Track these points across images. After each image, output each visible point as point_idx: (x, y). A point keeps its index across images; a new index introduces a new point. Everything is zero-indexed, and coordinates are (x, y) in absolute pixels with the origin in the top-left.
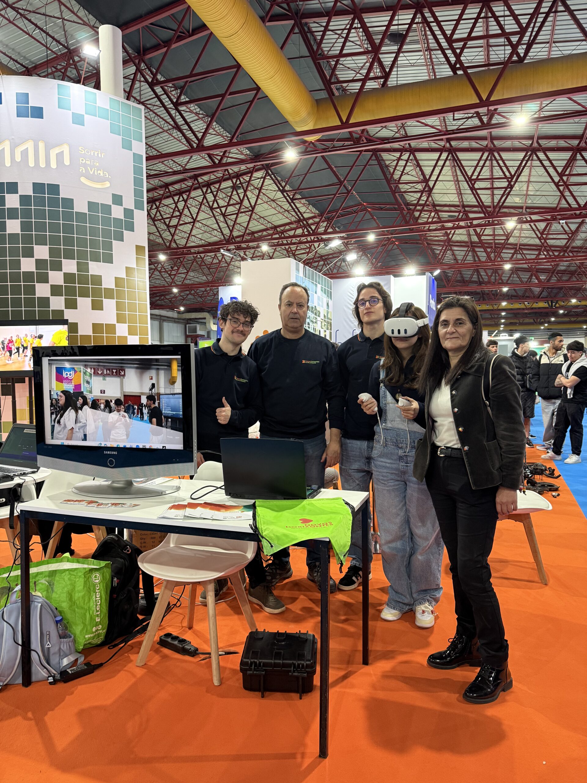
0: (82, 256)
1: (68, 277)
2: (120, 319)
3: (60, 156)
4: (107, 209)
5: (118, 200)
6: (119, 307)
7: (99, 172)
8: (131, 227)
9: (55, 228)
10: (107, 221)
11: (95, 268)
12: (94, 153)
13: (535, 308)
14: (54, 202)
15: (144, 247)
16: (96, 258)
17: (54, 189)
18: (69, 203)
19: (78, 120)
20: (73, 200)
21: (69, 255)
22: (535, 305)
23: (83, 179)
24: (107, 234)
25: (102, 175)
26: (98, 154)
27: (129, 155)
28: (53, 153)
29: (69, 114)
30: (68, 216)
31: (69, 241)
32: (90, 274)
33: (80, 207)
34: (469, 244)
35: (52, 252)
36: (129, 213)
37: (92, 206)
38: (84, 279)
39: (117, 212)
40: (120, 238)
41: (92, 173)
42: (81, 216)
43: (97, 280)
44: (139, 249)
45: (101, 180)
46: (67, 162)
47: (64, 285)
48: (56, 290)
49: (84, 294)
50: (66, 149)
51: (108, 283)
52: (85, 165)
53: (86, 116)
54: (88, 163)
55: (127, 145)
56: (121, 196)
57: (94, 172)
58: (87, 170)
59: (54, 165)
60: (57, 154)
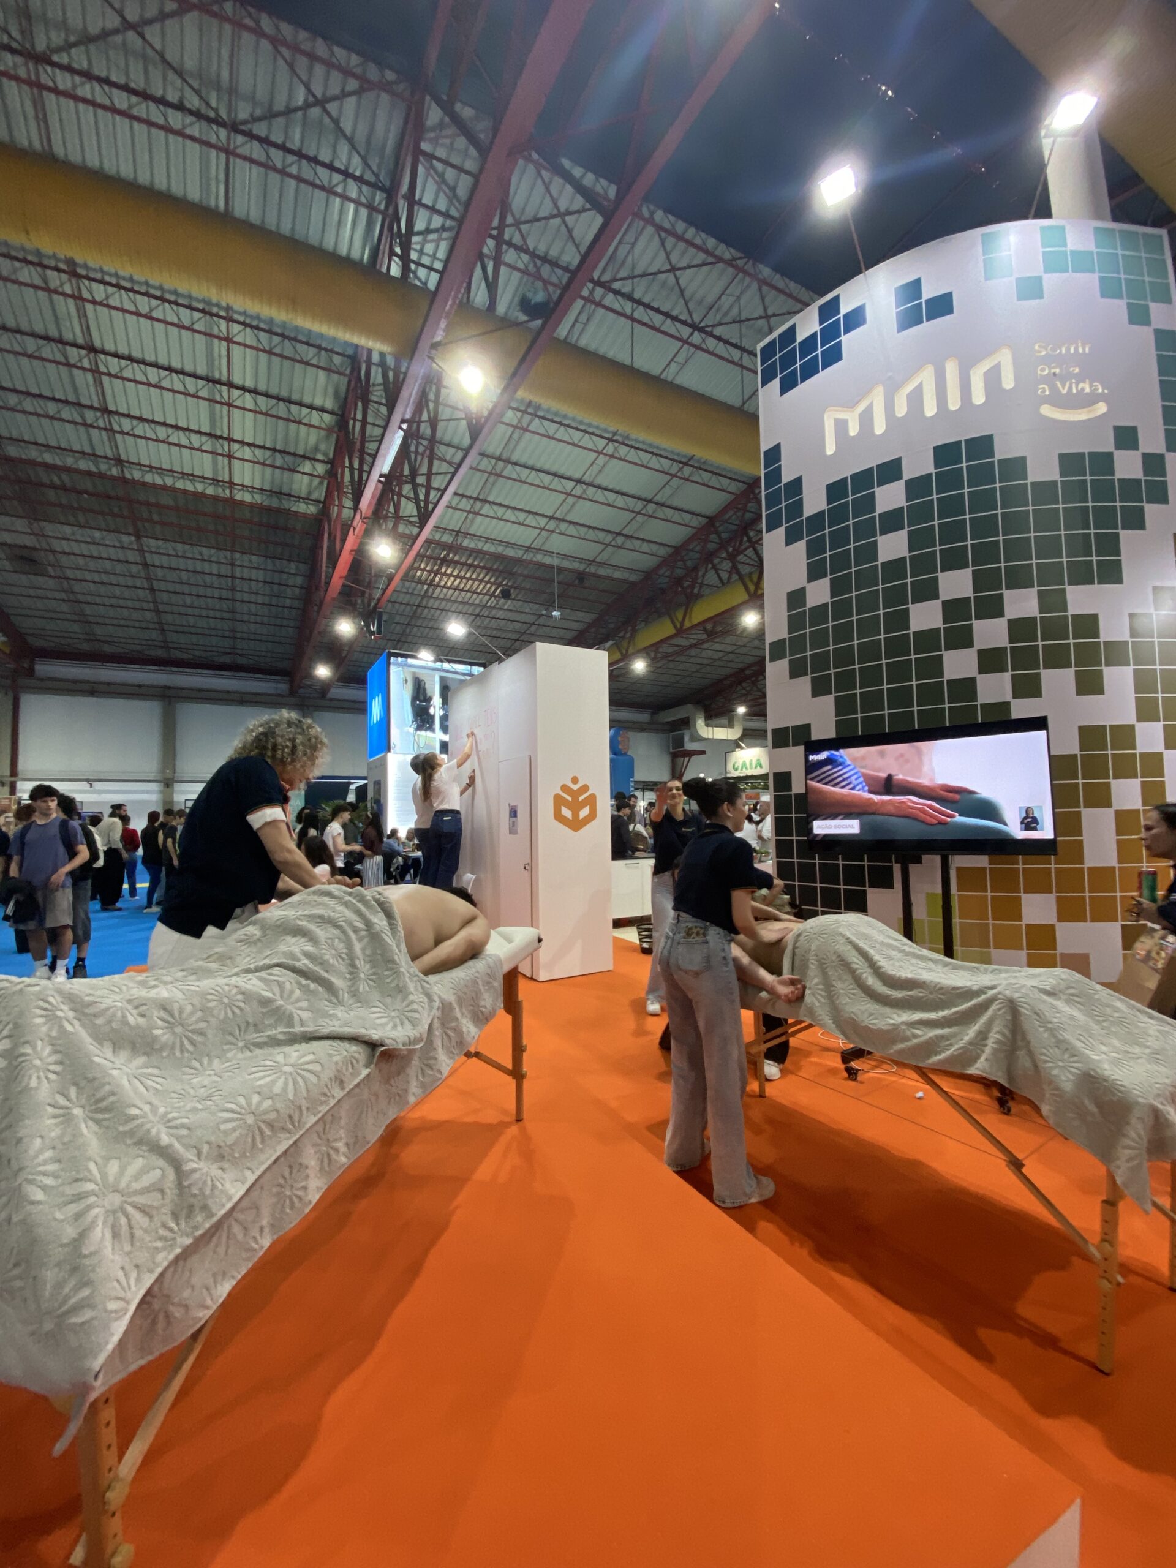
0: (1049, 576)
1: (1020, 628)
2: (1146, 712)
3: (993, 378)
4: (1103, 462)
5: (1127, 437)
6: (1142, 682)
7: (1081, 385)
8: (1160, 495)
9: (984, 527)
10: (1105, 489)
11: (1080, 599)
12: (1068, 349)
14: (983, 474)
16: (1082, 577)
17: (982, 445)
18: (1016, 467)
19: (1030, 288)
20: (1024, 458)
21: (1019, 579)
23: (1046, 410)
24: (1106, 518)
25: (1087, 391)
26: (1076, 349)
27: (1146, 335)
29: (1009, 283)
30: (1014, 496)
31: (1018, 549)
32: (1069, 613)
33: (1042, 471)
35: (979, 582)
36: (1154, 463)
37: (1070, 462)
38: (1055, 628)
39: (1128, 467)
40: (1136, 522)
41: (1064, 392)
42: (1045, 490)
43: (1088, 625)
45: (1084, 401)
48: (990, 661)
49: (1057, 659)
51: (1113, 630)
52: (1049, 379)
53: (1047, 278)
54: (1056, 371)
55: (1139, 317)
56: (1135, 427)
57: (1070, 388)
58: (1053, 388)
59: (979, 397)
60: (986, 374)
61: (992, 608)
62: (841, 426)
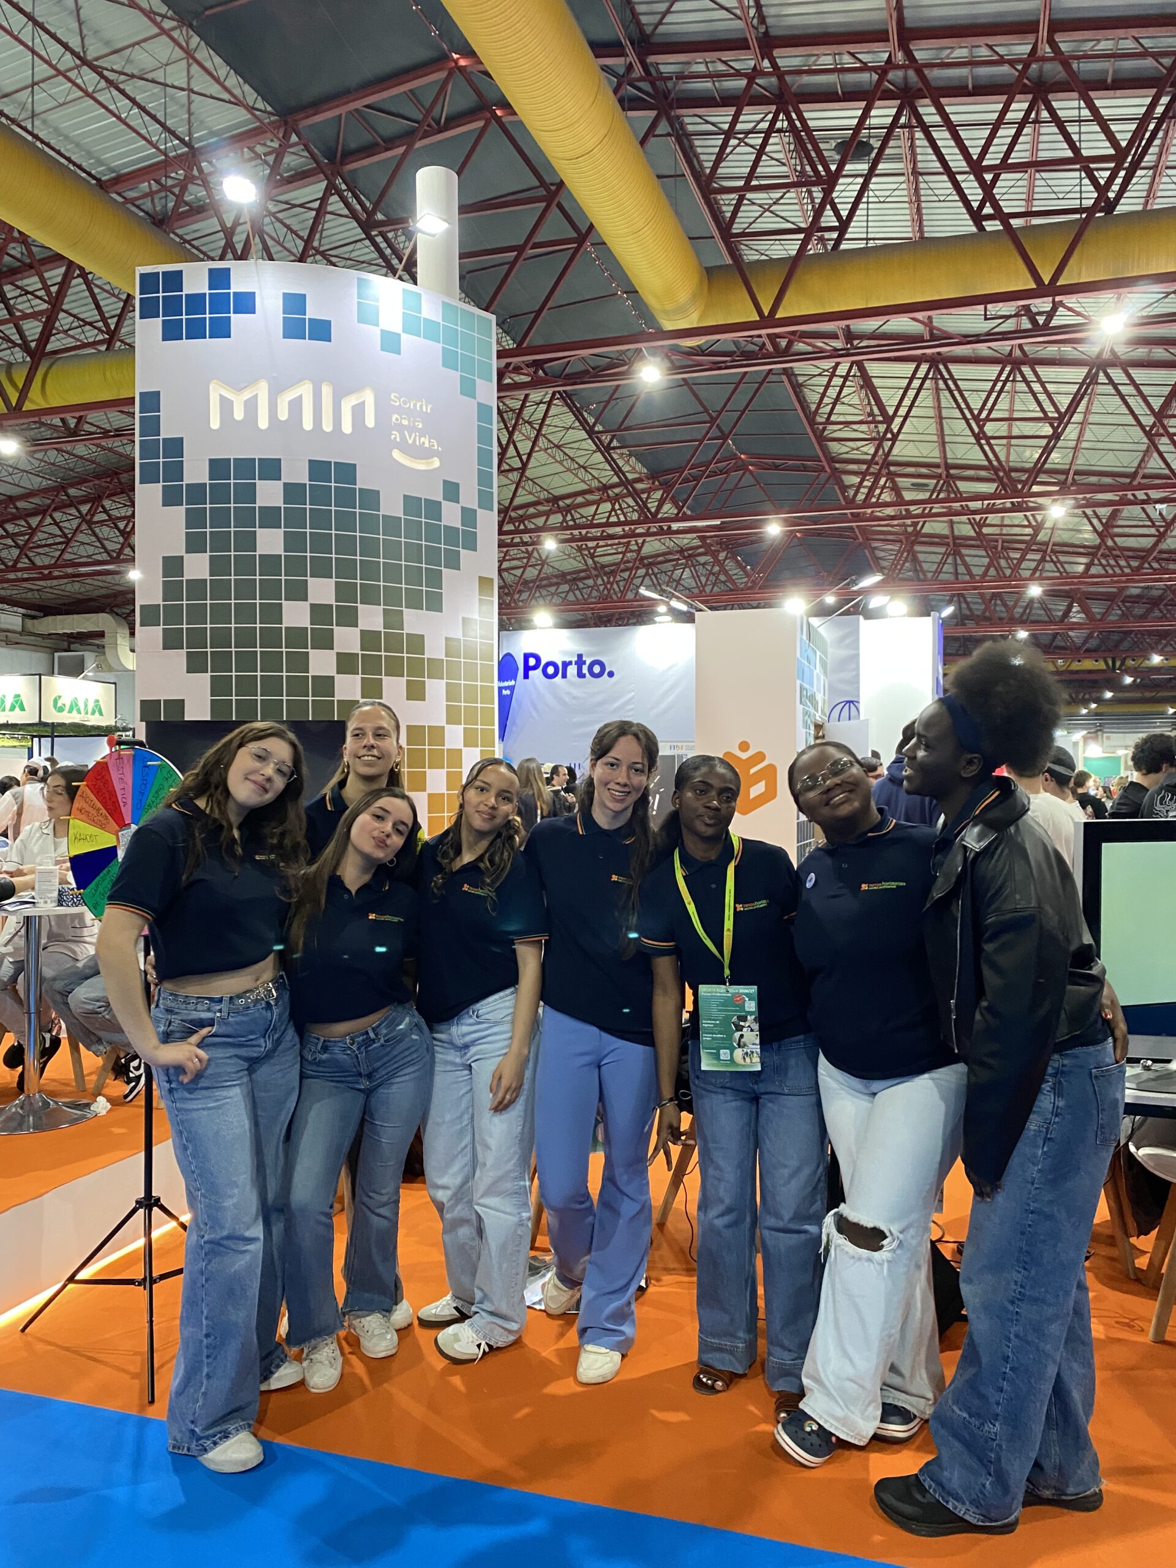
0: (393, 597)
1: (369, 639)
2: (453, 717)
3: (358, 411)
4: (434, 509)
5: (452, 491)
6: (452, 693)
7: (422, 439)
8: (471, 543)
9: (346, 545)
10: (433, 533)
11: (414, 621)
12: (415, 405)
13: (1077, 672)
14: (346, 497)
15: (492, 580)
16: (415, 603)
17: (347, 472)
18: (371, 498)
19: (391, 342)
20: (378, 492)
21: (370, 597)
22: (1076, 666)
23: (396, 454)
24: (433, 556)
25: (427, 445)
26: (421, 407)
27: (471, 404)
28: (347, 405)
29: (376, 332)
30: (369, 524)
31: (370, 570)
32: (405, 632)
33: (391, 506)
34: (950, 541)
35: (342, 592)
36: (469, 516)
37: (411, 503)
38: (394, 642)
39: (451, 516)
40: (454, 563)
41: (410, 442)
42: (392, 523)
43: (417, 643)
44: (484, 582)
45: (424, 454)
46: (370, 422)
47: (360, 653)
48: (346, 663)
49: (395, 670)
50: (368, 397)
51: (434, 650)
52: (400, 428)
53: (405, 337)
54: (405, 422)
55: (468, 389)
56: (458, 484)
57: (415, 440)
58: (403, 436)
59: (347, 428)
60: (354, 408)
61: (349, 618)
62: (226, 405)
